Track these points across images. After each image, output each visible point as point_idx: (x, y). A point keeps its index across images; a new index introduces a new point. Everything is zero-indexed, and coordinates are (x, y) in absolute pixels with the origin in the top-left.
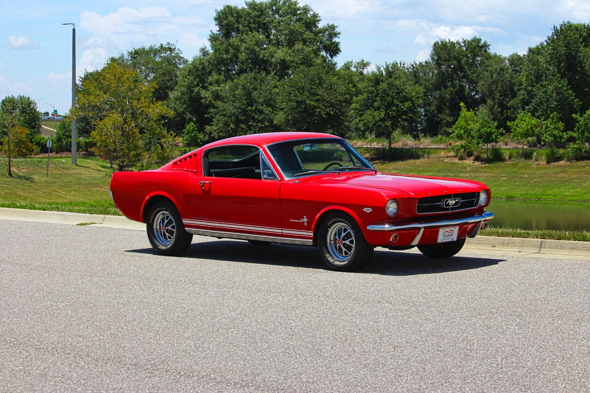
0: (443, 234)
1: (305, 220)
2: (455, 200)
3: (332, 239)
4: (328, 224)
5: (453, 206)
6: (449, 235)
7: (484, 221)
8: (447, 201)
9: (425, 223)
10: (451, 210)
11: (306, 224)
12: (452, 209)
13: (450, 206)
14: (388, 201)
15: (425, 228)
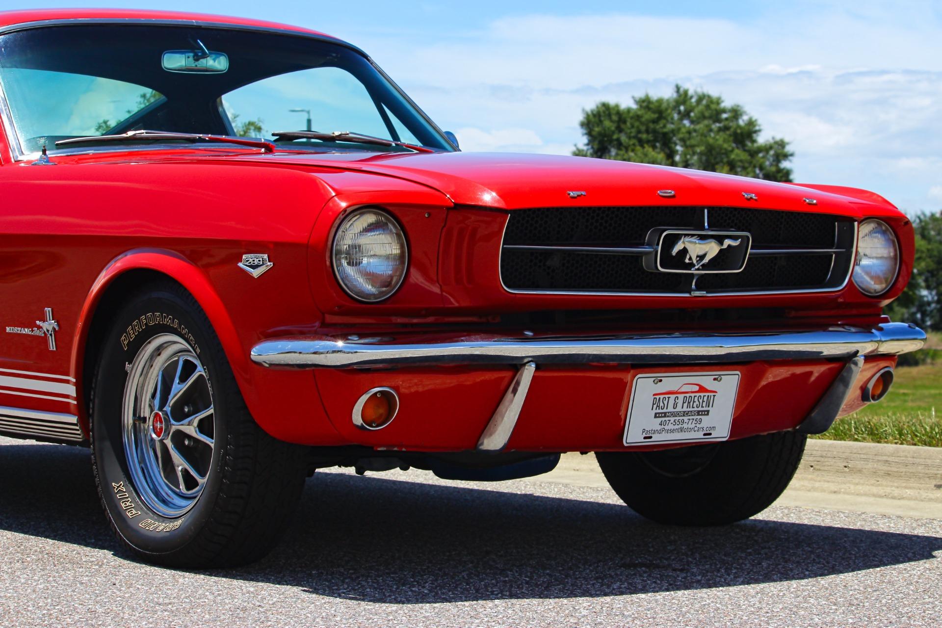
0: (656, 403)
1: (49, 325)
2: (720, 240)
3: (146, 412)
4: (124, 341)
5: (704, 267)
6: (685, 414)
7: (870, 358)
8: (672, 240)
9: (540, 335)
10: (698, 288)
11: (52, 346)
12: (704, 283)
13: (691, 265)
14: (347, 215)
15: (543, 363)
